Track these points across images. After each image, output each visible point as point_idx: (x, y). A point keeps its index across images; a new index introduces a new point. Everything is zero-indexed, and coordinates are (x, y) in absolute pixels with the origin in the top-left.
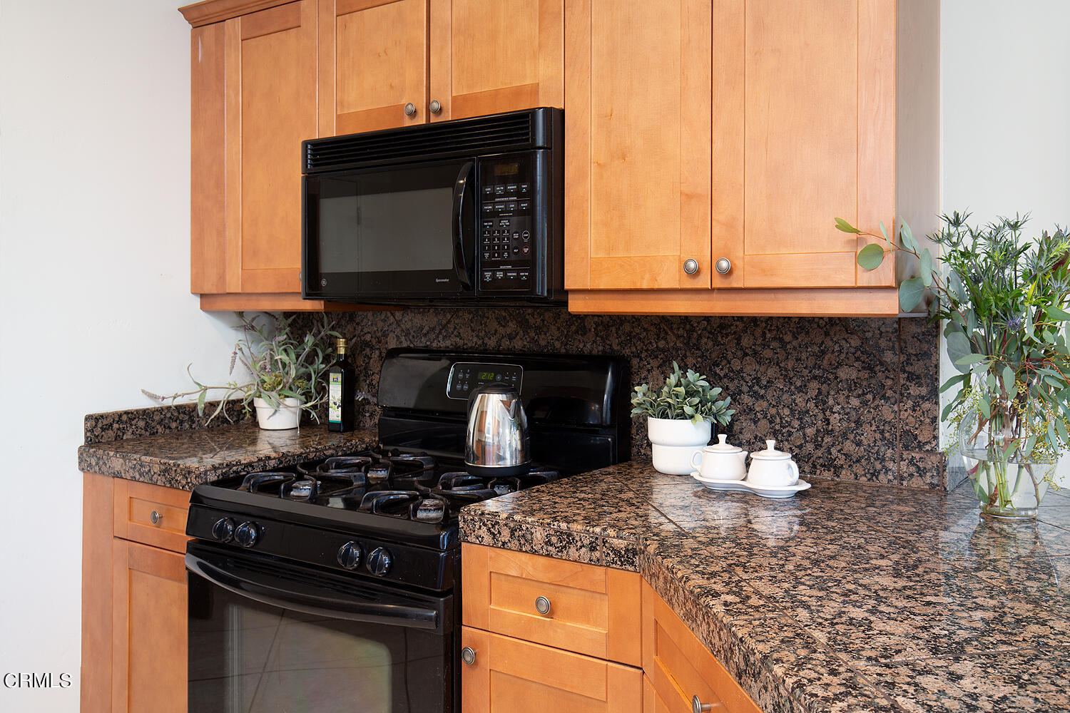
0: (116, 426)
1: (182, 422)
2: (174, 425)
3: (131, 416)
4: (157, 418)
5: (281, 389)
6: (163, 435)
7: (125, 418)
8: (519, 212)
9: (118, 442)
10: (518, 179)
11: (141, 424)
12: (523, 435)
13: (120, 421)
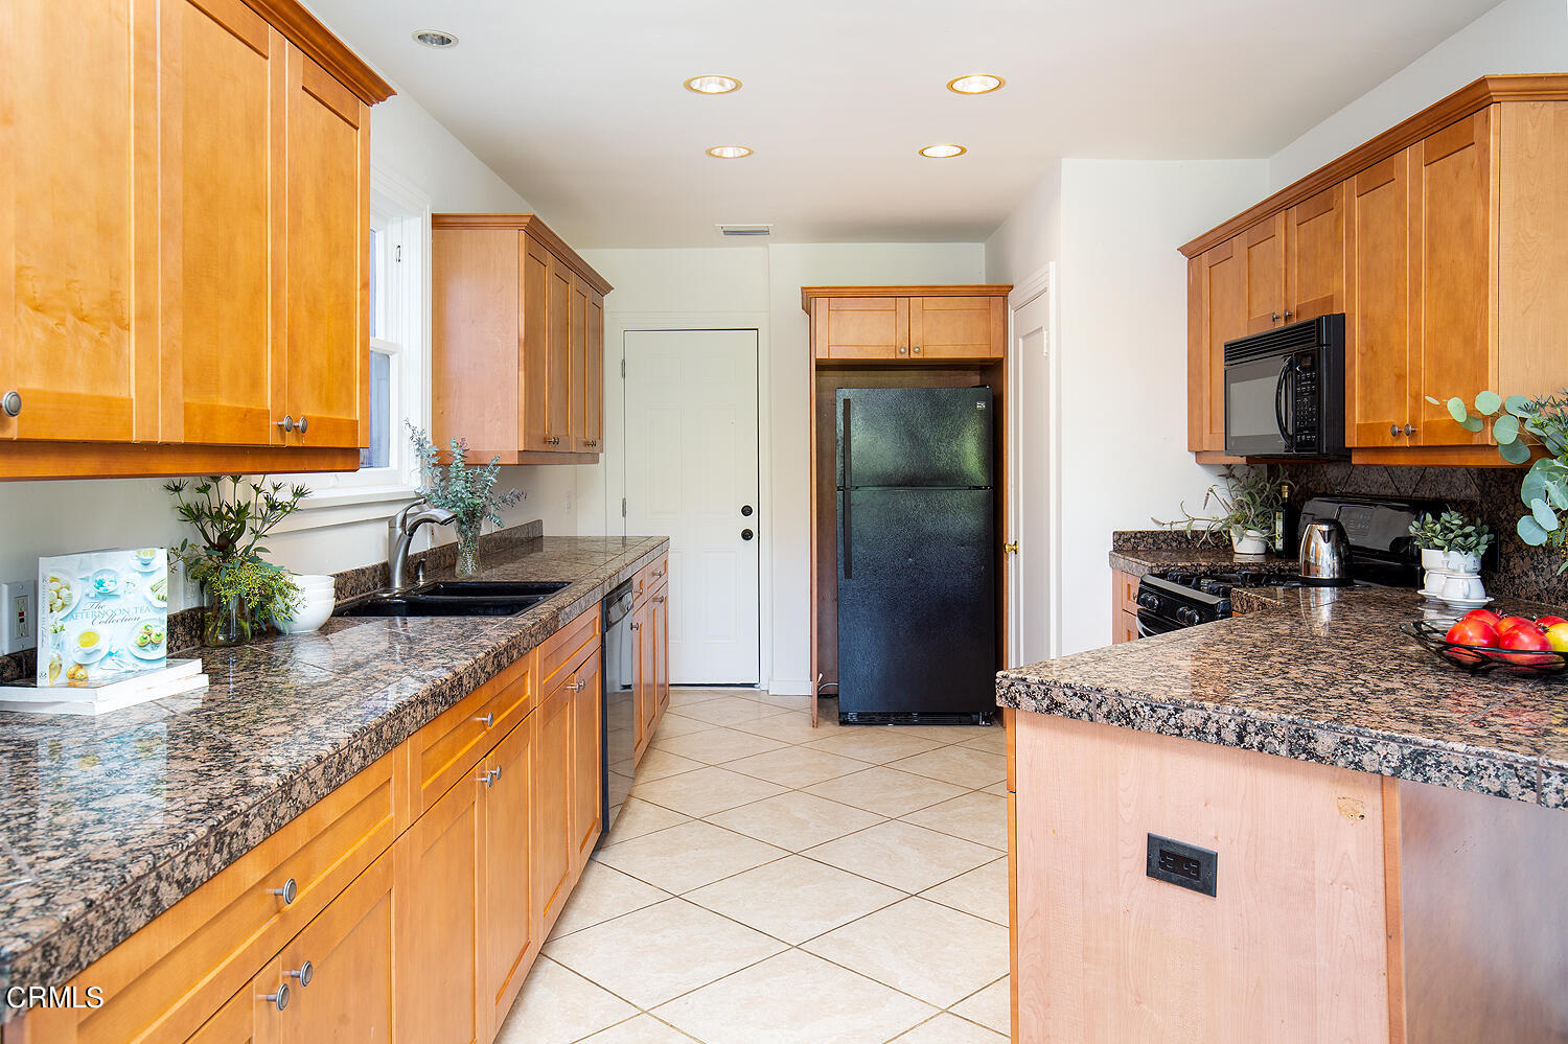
0: (1133, 540)
1: (1180, 543)
2: (1174, 544)
3: (1144, 535)
4: (1161, 538)
5: (1244, 522)
6: (1166, 550)
7: (1138, 535)
8: (1312, 393)
9: (1134, 552)
10: (1311, 369)
11: (1151, 541)
12: (1340, 562)
13: (1135, 537)
